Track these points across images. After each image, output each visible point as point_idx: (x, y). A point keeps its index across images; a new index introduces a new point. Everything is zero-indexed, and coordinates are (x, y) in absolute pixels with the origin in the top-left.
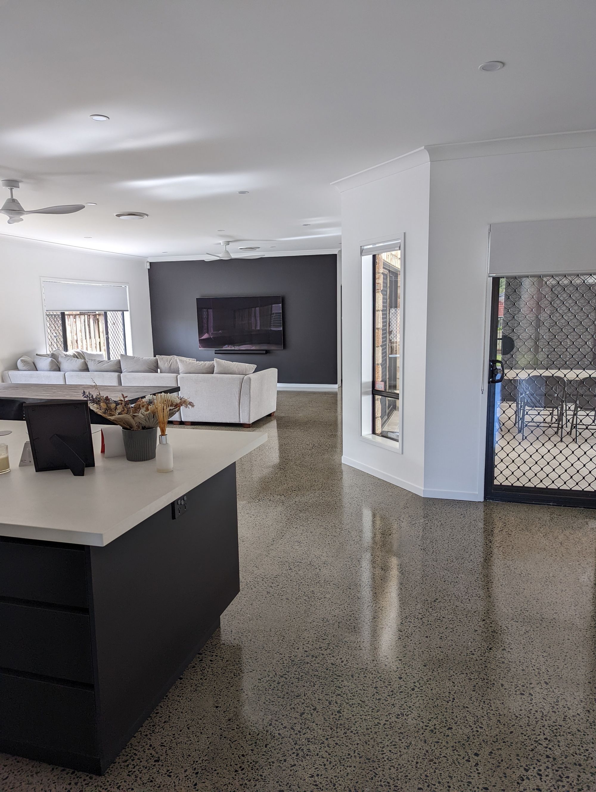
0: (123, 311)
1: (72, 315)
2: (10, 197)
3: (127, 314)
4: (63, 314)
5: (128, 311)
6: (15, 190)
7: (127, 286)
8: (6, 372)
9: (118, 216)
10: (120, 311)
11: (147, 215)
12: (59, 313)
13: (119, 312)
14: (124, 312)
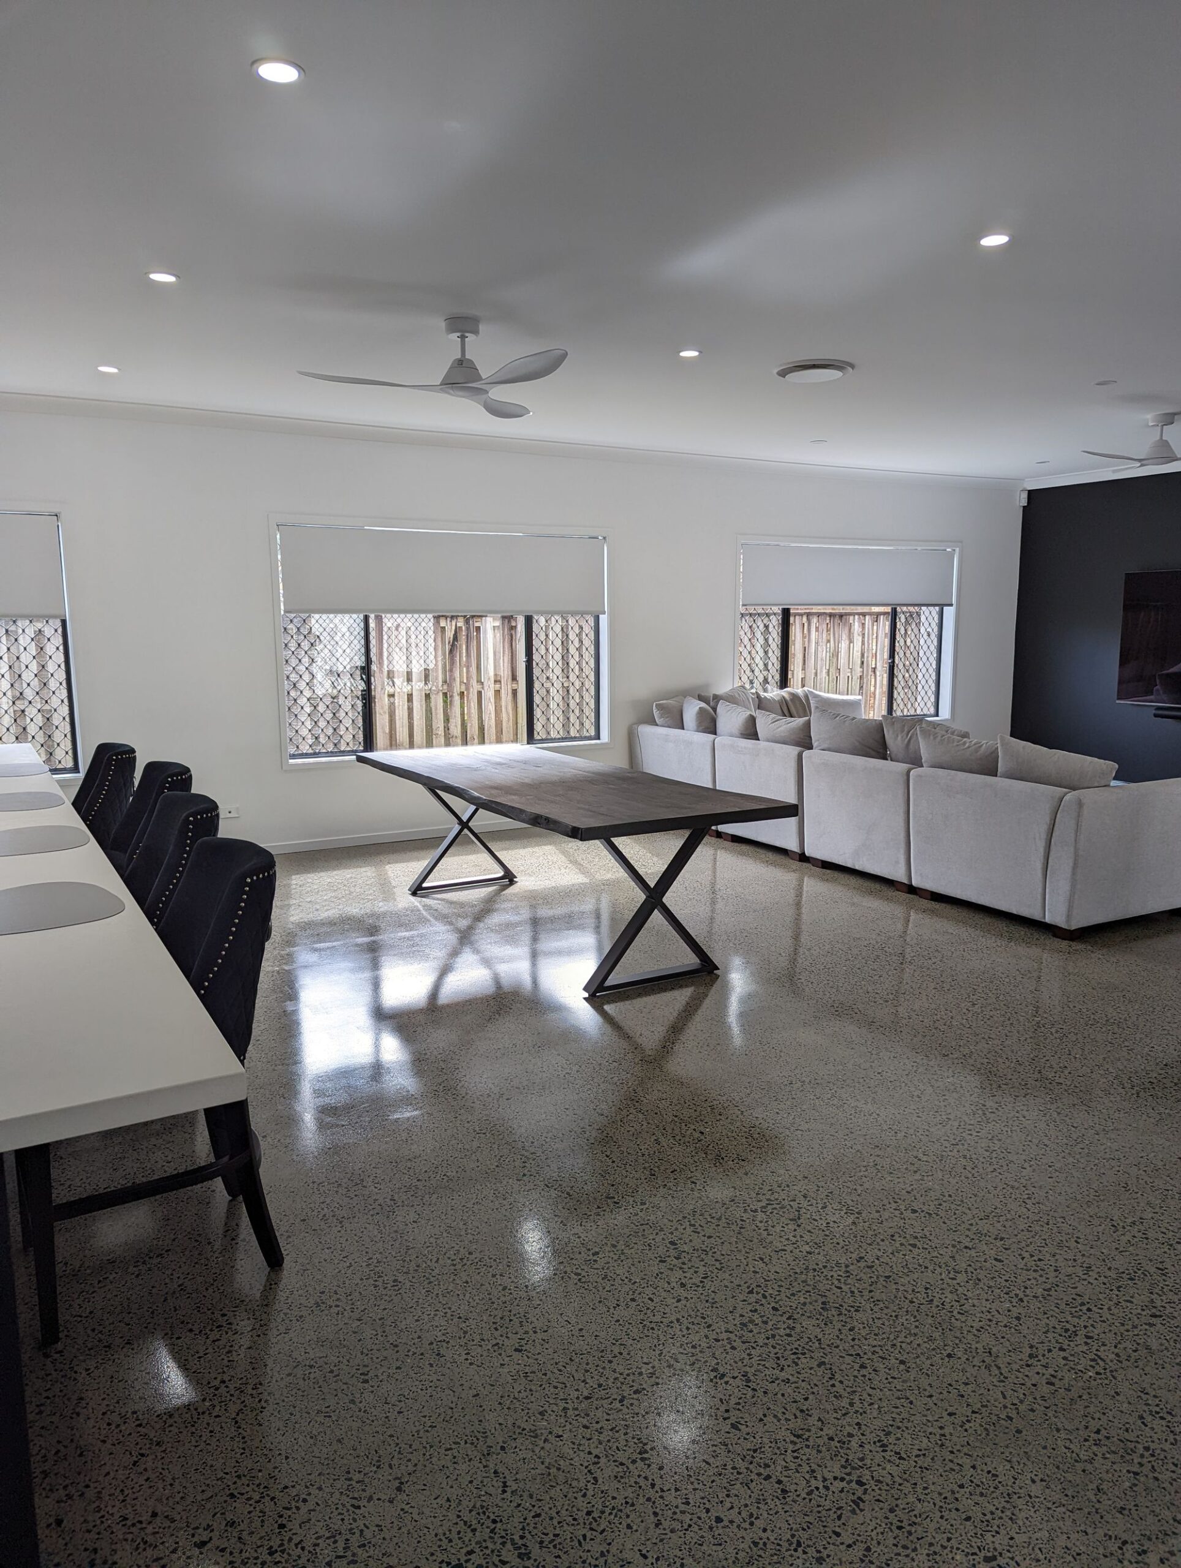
0: (942, 606)
1: (870, 614)
2: (459, 356)
3: (949, 613)
4: (786, 613)
5: (951, 605)
6: (470, 338)
7: (957, 550)
8: (636, 726)
9: (783, 374)
10: (934, 605)
11: (852, 366)
12: (777, 610)
13: (931, 608)
14: (945, 608)
